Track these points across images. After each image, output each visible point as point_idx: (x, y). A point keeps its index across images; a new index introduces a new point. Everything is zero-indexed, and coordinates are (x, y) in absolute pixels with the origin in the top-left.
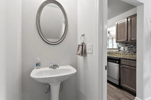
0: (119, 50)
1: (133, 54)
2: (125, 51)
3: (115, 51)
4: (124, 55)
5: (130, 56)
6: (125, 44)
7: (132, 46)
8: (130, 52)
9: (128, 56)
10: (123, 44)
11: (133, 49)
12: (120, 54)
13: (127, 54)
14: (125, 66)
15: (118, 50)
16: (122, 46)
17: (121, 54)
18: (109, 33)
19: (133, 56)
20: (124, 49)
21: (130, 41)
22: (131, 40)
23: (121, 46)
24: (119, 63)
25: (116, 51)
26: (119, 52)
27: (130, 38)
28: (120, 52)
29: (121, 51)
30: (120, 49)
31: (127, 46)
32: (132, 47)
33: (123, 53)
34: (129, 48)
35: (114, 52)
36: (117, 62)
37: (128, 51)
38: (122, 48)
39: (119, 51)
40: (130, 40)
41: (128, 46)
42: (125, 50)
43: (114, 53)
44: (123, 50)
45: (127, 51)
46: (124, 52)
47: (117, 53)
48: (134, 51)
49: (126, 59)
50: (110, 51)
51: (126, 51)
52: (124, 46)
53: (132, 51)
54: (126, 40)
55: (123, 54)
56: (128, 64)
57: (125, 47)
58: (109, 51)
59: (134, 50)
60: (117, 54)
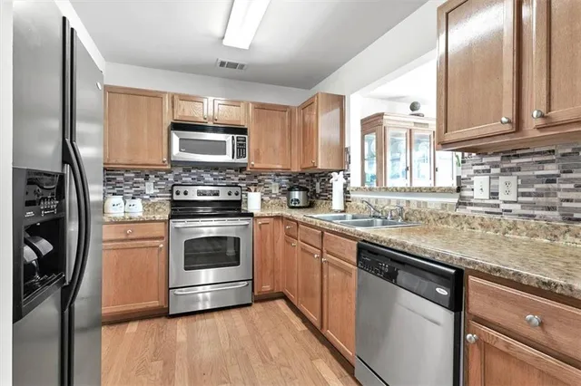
0: (461, 197)
1: (557, 228)
2: (498, 206)
3: (434, 202)
4: (491, 233)
5: (538, 239)
6: (498, 159)
7: (551, 170)
8: (532, 216)
9: (524, 237)
10: (485, 160)
11: (561, 195)
12: (465, 226)
13: (514, 227)
14: (508, 345)
15: (456, 200)
16: (477, 171)
17: (476, 224)
18: (415, 112)
19: (561, 242)
20: (494, 195)
21: (539, 128)
22: (548, 123)
23: (471, 172)
24: (456, 303)
25: (444, 206)
26: (461, 211)
27: (544, 109)
28: (469, 208)
29: (471, 204)
30: (466, 193)
31: (512, 169)
32: (551, 180)
33: (486, 216)
34: (526, 182)
35: (431, 207)
36: (443, 292)
37: (524, 205)
38: (479, 188)
39: (459, 204)
40: (540, 122)
41: (519, 169)
42: (502, 196)
43: (431, 213)
44: (486, 195)
45: (517, 208)
46: (494, 211)
47: (450, 219)
48: (565, 204)
49: (515, 283)
50: (408, 202)
51: (504, 206)
52: (494, 171)
53: (549, 209)
54: (508, 128)
55: (487, 221)
56: (537, 335)
57: (496, 177)
58: (404, 205)
59: (568, 200)
60: (447, 223)
